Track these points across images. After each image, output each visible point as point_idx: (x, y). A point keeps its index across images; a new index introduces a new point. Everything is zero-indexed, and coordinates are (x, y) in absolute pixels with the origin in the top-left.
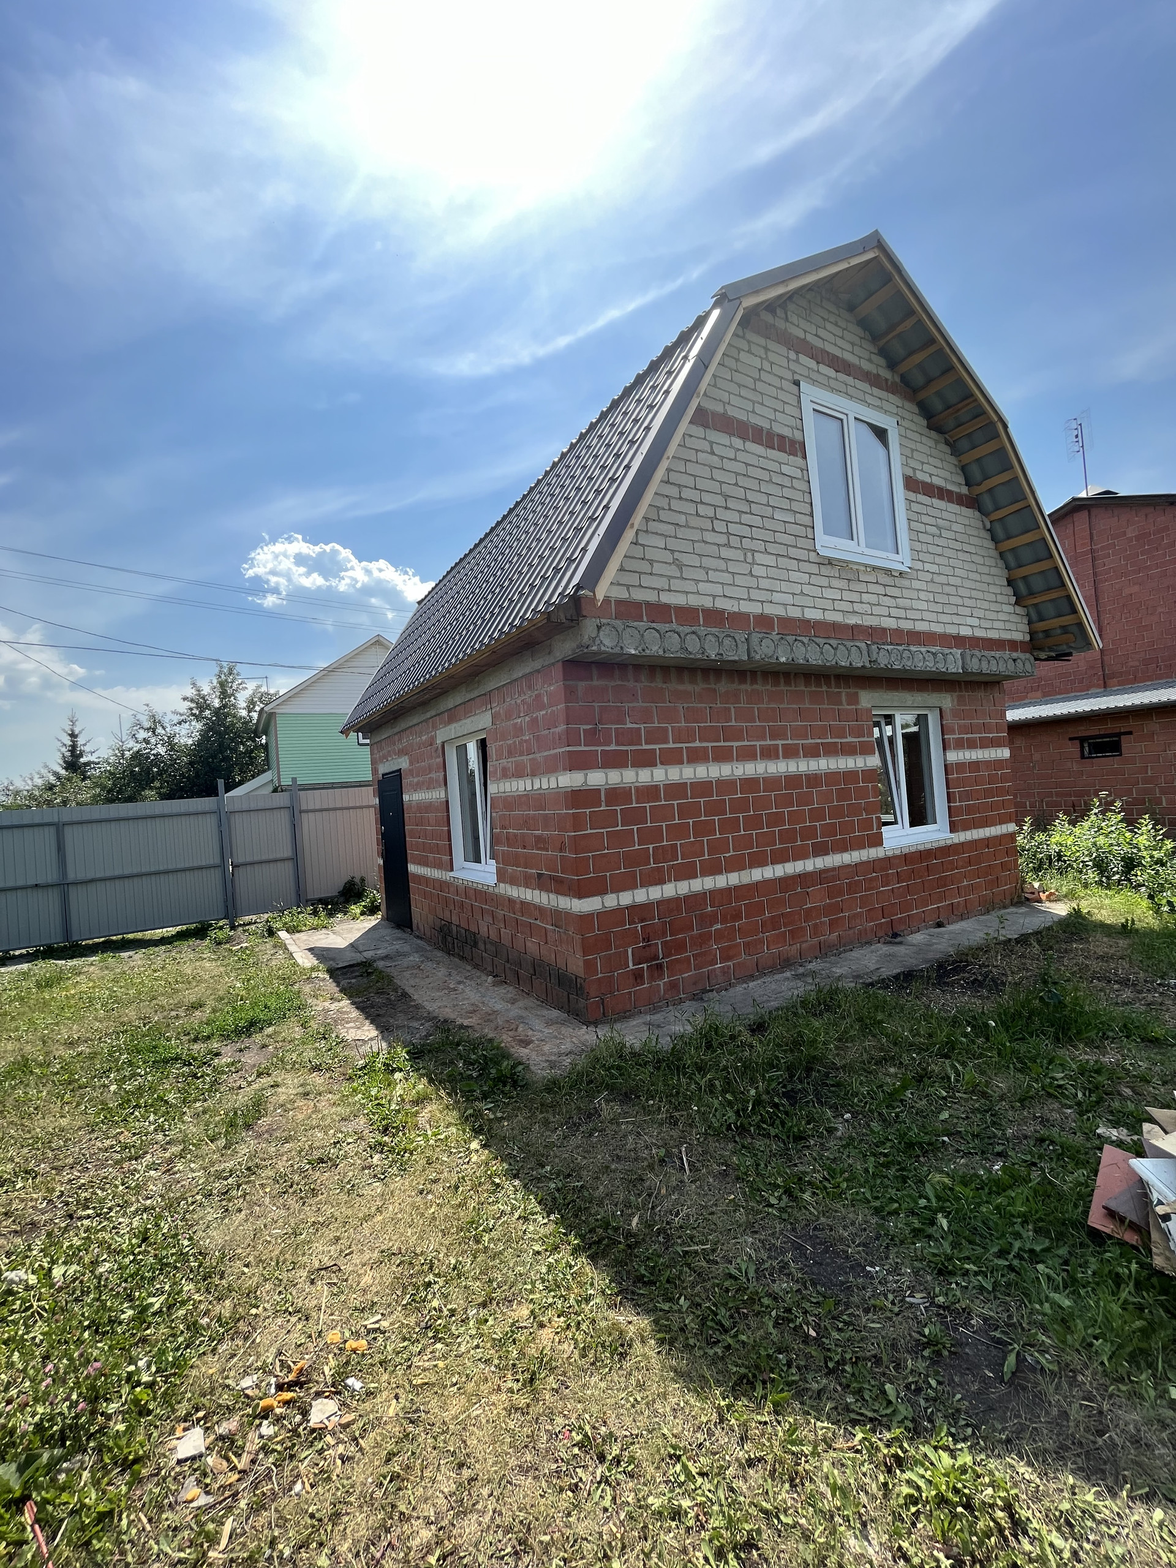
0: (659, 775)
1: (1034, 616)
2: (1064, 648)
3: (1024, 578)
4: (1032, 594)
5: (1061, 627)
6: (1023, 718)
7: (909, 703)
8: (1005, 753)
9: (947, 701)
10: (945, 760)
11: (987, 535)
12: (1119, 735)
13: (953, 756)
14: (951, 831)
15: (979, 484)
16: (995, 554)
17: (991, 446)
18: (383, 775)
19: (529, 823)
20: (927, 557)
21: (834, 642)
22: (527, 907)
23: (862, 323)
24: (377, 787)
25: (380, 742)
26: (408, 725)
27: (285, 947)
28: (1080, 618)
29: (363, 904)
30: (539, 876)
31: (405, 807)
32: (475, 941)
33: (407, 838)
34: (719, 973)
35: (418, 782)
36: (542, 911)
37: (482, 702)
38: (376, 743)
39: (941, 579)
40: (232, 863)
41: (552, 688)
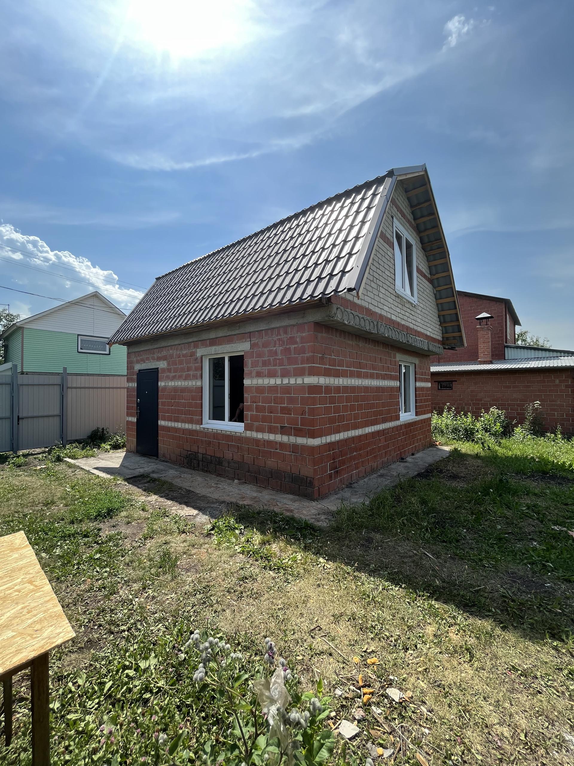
0: (340, 382)
1: (444, 332)
2: (453, 346)
3: (443, 316)
4: (445, 322)
5: (453, 337)
6: (437, 370)
7: (408, 361)
8: (429, 385)
9: (416, 361)
10: (416, 386)
11: (434, 296)
12: (452, 381)
13: (419, 384)
14: (416, 415)
15: (434, 275)
16: (435, 304)
17: (442, 261)
18: (139, 370)
19: (276, 400)
20: (421, 301)
21: (399, 331)
22: (270, 443)
23: (409, 199)
24: (135, 377)
25: (139, 352)
26: (169, 344)
27: (78, 467)
28: (461, 334)
29: (109, 443)
30: (282, 427)
31: (160, 389)
32: (220, 462)
33: (160, 406)
34: (354, 475)
35: (175, 376)
36: (282, 445)
37: (242, 337)
38: (134, 352)
39: (423, 311)
40: (18, 416)
41: (304, 334)
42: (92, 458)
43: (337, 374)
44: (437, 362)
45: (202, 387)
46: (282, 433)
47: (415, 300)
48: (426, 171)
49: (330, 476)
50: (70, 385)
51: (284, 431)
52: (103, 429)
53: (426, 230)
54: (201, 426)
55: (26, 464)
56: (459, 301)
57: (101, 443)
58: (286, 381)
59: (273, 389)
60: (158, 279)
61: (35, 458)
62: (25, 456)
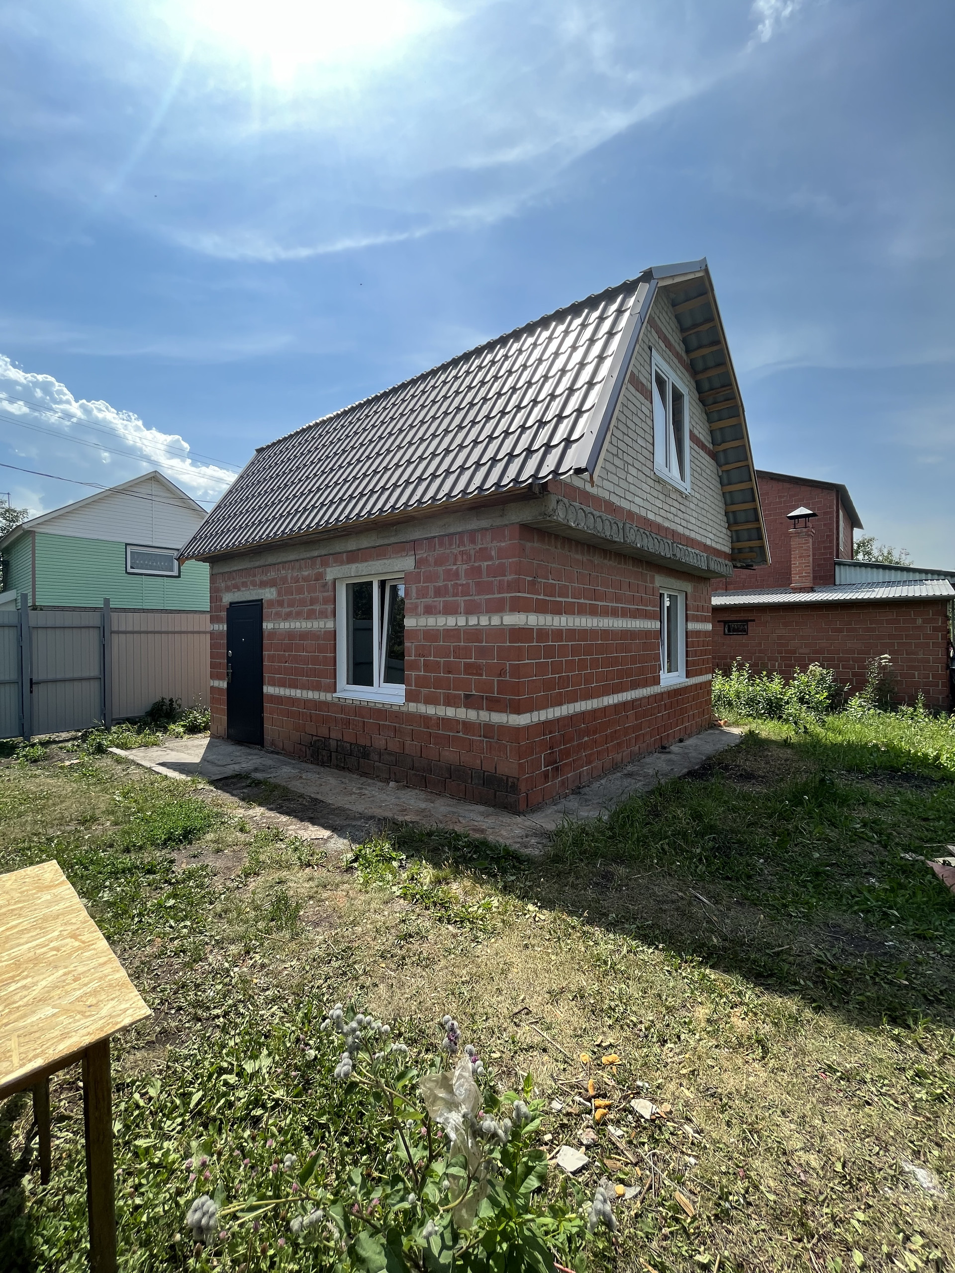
0: (563, 622)
1: (734, 539)
2: (749, 562)
3: (734, 512)
4: (736, 523)
5: (751, 548)
6: (723, 603)
7: (674, 587)
8: (709, 627)
9: (688, 587)
10: (687, 628)
11: (718, 479)
12: (747, 621)
13: (692, 626)
14: (687, 677)
15: (719, 445)
16: (721, 493)
17: (732, 421)
18: (231, 603)
19: (458, 652)
20: (696, 488)
21: (659, 538)
22: (446, 722)
23: (678, 318)
24: (224, 614)
25: (230, 572)
26: (279, 561)
27: (133, 762)
28: (763, 543)
29: (182, 723)
30: (467, 697)
31: (265, 634)
32: (365, 753)
33: (266, 663)
34: (585, 773)
35: (291, 612)
36: (467, 726)
37: (402, 548)
38: (222, 574)
39: (701, 504)
40: (31, 680)
41: (503, 544)
42: (155, 748)
43: (558, 610)
44: (722, 589)
45: (335, 631)
46: (467, 706)
47: (686, 487)
48: (707, 271)
49: (546, 775)
50: (115, 628)
51: (470, 702)
52: (171, 700)
53: (706, 369)
54: (335, 695)
55: (46, 757)
56: (760, 488)
57: (168, 723)
58: (473, 621)
59: (452, 634)
60: (259, 451)
61: (61, 748)
62: (44, 744)
